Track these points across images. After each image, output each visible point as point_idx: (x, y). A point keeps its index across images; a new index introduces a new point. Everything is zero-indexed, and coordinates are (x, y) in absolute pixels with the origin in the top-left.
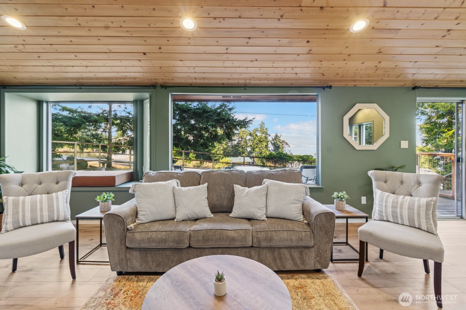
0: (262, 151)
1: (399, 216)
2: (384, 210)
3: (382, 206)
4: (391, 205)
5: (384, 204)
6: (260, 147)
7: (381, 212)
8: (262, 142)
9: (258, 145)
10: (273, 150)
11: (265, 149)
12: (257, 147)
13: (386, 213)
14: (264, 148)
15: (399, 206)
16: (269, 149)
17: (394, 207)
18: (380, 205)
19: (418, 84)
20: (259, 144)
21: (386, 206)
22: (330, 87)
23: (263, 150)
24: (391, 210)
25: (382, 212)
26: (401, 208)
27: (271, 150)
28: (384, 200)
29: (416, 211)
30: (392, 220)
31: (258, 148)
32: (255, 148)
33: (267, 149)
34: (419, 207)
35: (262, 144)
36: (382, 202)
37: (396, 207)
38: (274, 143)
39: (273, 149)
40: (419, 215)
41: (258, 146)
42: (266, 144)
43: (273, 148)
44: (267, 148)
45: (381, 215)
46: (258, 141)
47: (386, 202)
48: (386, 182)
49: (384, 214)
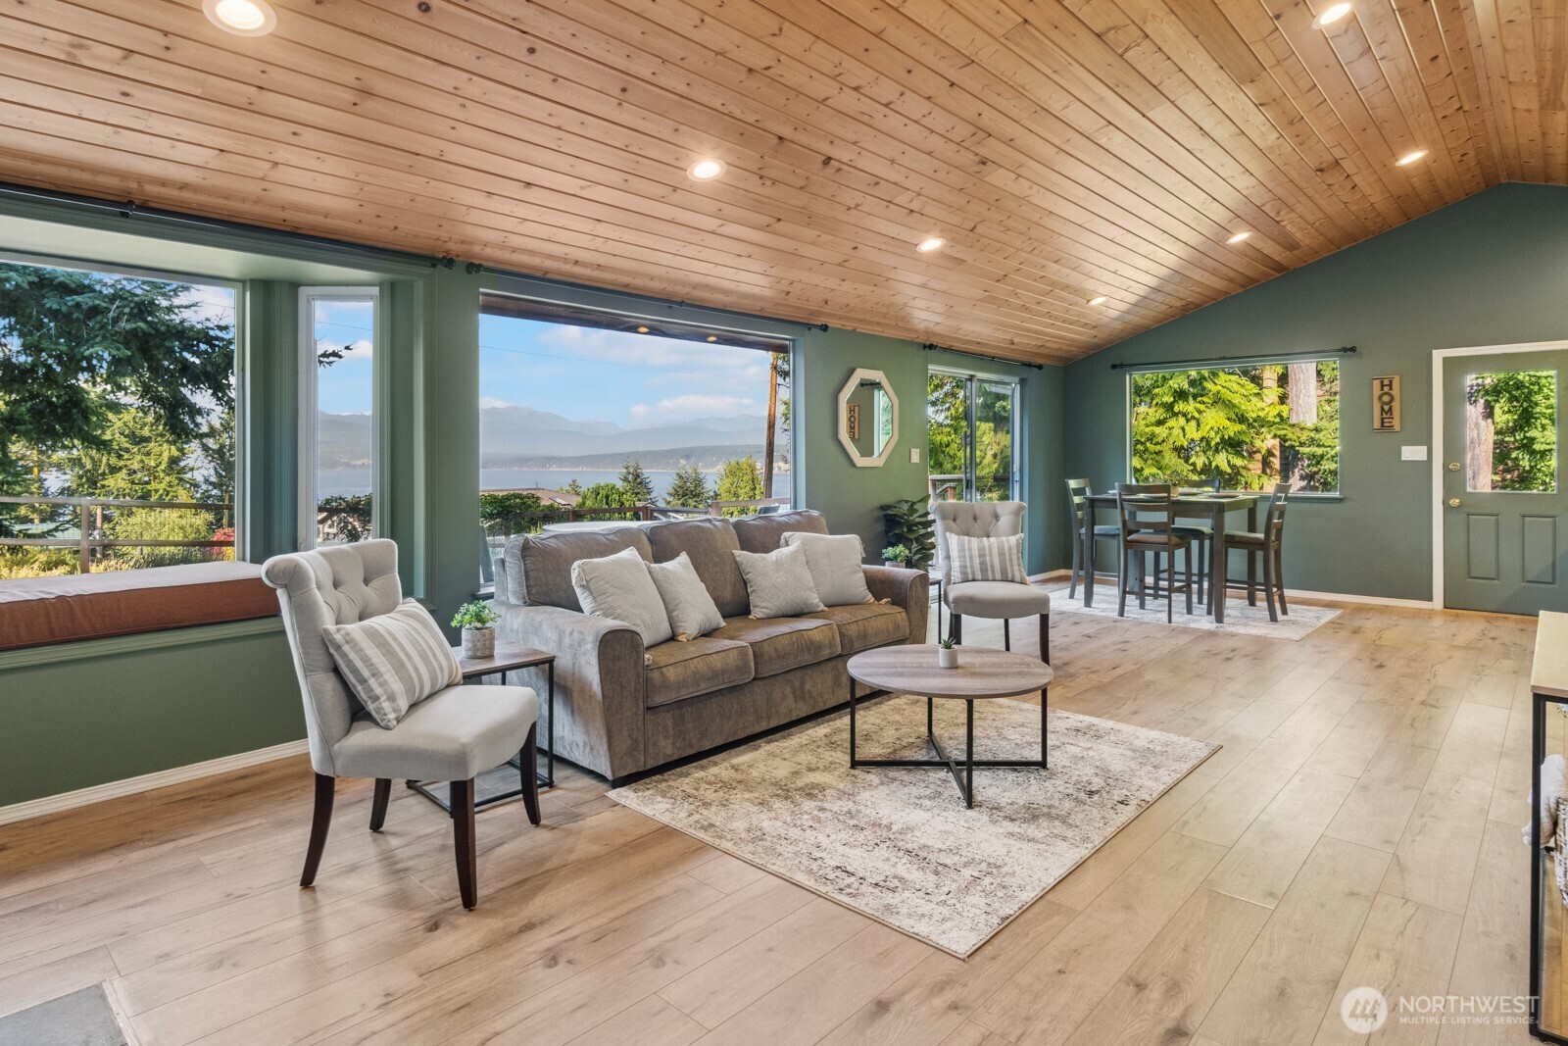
0: (149, 487)
1: (989, 568)
2: (968, 564)
3: (965, 557)
4: (977, 553)
5: (967, 553)
6: (136, 466)
7: (963, 567)
8: (147, 440)
9: (120, 457)
10: (211, 483)
11: (168, 479)
12: (114, 470)
13: (972, 567)
14: (162, 475)
15: (987, 553)
16: (188, 476)
17: (982, 555)
18: (962, 557)
19: (933, 341)
20: (127, 450)
21: (971, 557)
22: (825, 328)
23: (154, 485)
24: (978, 562)
25: (965, 567)
26: (991, 555)
27: (199, 478)
28: (966, 548)
29: (1007, 557)
30: (980, 578)
31: (124, 471)
32: (104, 474)
33: (181, 479)
34: (1010, 549)
35: (148, 454)
36: (964, 551)
37: (985, 555)
38: (222, 446)
39: (213, 479)
40: (1011, 560)
41: (122, 463)
42: (175, 452)
43: (212, 472)
44: (182, 470)
45: (964, 573)
46: (123, 439)
47: (970, 550)
48: (954, 520)
49: (969, 570)
